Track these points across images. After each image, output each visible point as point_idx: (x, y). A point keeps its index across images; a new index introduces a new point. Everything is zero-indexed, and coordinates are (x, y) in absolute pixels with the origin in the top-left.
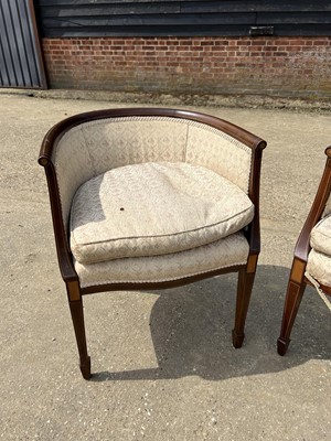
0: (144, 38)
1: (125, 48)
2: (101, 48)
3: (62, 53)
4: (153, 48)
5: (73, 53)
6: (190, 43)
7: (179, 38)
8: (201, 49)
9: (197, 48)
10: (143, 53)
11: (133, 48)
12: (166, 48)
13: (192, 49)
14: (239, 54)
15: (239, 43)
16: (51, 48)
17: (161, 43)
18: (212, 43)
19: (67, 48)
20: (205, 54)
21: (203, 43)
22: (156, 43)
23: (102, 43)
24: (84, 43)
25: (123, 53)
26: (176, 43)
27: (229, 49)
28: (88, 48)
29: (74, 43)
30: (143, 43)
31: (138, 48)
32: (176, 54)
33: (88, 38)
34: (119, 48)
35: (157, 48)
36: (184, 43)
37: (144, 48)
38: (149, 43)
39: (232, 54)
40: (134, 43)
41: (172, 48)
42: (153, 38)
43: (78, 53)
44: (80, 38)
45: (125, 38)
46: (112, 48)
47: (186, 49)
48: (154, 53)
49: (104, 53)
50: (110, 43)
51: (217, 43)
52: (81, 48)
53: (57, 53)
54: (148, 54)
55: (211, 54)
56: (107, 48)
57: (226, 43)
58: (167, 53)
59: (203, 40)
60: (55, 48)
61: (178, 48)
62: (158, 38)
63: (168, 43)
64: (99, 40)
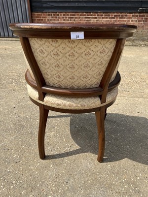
0: (86, 13)
1: (76, 18)
2: (63, 18)
3: (42, 20)
4: (90, 18)
5: (48, 20)
6: (109, 15)
7: (103, 13)
8: (114, 18)
9: (112, 18)
10: (85, 20)
11: (80, 18)
12: (97, 18)
13: (110, 18)
14: (132, 21)
15: (133, 16)
16: (36, 17)
17: (94, 15)
18: (119, 16)
19: (45, 17)
20: (116, 21)
21: (115, 16)
22: (92, 15)
23: (64, 15)
24: (54, 15)
25: (75, 20)
26: (102, 15)
27: (127, 18)
28: (56, 17)
29: (49, 15)
30: (85, 15)
31: (82, 18)
32: (101, 21)
33: (56, 13)
34: (73, 18)
35: (92, 18)
36: (106, 15)
37: (85, 18)
38: (88, 15)
39: (129, 21)
40: (81, 15)
41: (100, 18)
42: (90, 13)
43: (51, 20)
44: (52, 12)
45: (75, 12)
46: (69, 18)
47: (107, 18)
48: (90, 20)
49: (64, 20)
50: (68, 15)
51: (122, 16)
52: (52, 17)
53: (39, 20)
54: (87, 20)
55: (119, 21)
56: (66, 18)
57: (126, 16)
58: (97, 20)
59: (116, 14)
60: (38, 17)
61: (103, 18)
62: (93, 13)
63: (98, 15)
64: (62, 14)
